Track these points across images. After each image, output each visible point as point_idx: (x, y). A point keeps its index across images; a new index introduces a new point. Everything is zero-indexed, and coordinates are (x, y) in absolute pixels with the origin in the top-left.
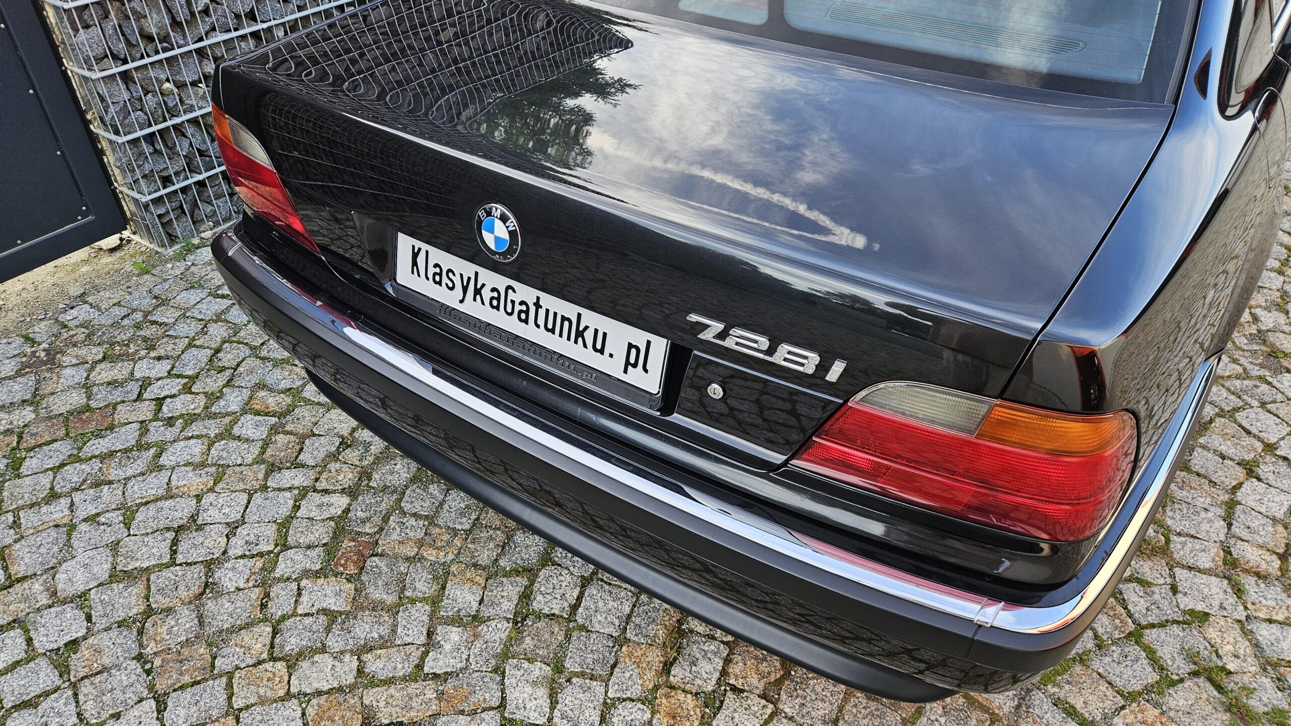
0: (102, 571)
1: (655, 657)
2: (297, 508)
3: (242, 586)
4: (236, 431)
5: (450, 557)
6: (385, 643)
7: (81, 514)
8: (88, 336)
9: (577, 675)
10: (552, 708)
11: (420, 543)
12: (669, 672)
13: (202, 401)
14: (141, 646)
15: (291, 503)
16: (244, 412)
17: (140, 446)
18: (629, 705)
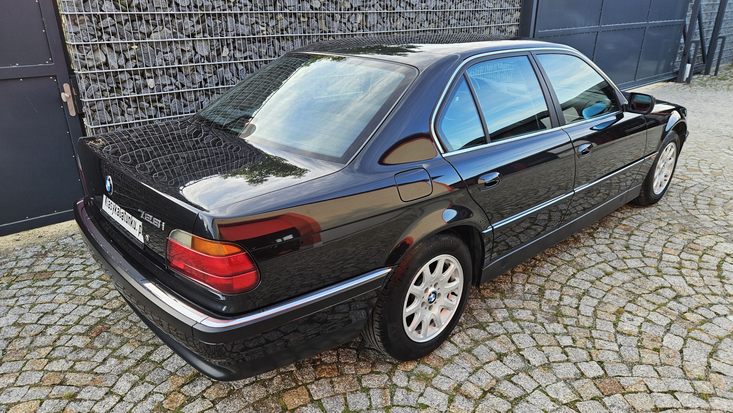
0: (11, 322)
1: (181, 381)
2: (91, 312)
3: (53, 333)
4: (89, 285)
5: (133, 336)
6: (87, 360)
7: (18, 304)
8: (63, 248)
9: (147, 382)
10: (129, 391)
11: (126, 330)
12: (182, 387)
13: (86, 273)
14: (7, 347)
15: (90, 310)
16: (97, 279)
17: (53, 286)
18: (158, 395)
